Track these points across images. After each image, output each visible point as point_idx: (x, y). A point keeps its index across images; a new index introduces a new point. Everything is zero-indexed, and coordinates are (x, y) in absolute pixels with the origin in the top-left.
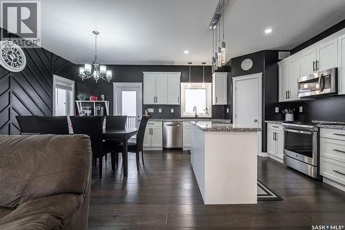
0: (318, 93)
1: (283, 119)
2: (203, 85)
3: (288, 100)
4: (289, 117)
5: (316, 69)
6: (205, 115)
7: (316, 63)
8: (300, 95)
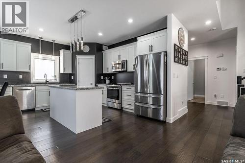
0: (120, 70)
1: (105, 83)
2: (53, 57)
3: (108, 72)
4: (108, 81)
5: (120, 59)
6: (54, 81)
7: (119, 56)
8: (114, 70)
